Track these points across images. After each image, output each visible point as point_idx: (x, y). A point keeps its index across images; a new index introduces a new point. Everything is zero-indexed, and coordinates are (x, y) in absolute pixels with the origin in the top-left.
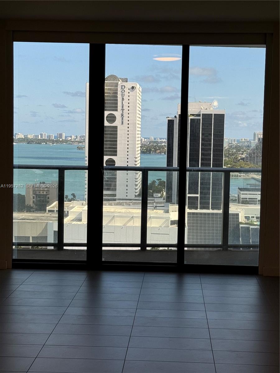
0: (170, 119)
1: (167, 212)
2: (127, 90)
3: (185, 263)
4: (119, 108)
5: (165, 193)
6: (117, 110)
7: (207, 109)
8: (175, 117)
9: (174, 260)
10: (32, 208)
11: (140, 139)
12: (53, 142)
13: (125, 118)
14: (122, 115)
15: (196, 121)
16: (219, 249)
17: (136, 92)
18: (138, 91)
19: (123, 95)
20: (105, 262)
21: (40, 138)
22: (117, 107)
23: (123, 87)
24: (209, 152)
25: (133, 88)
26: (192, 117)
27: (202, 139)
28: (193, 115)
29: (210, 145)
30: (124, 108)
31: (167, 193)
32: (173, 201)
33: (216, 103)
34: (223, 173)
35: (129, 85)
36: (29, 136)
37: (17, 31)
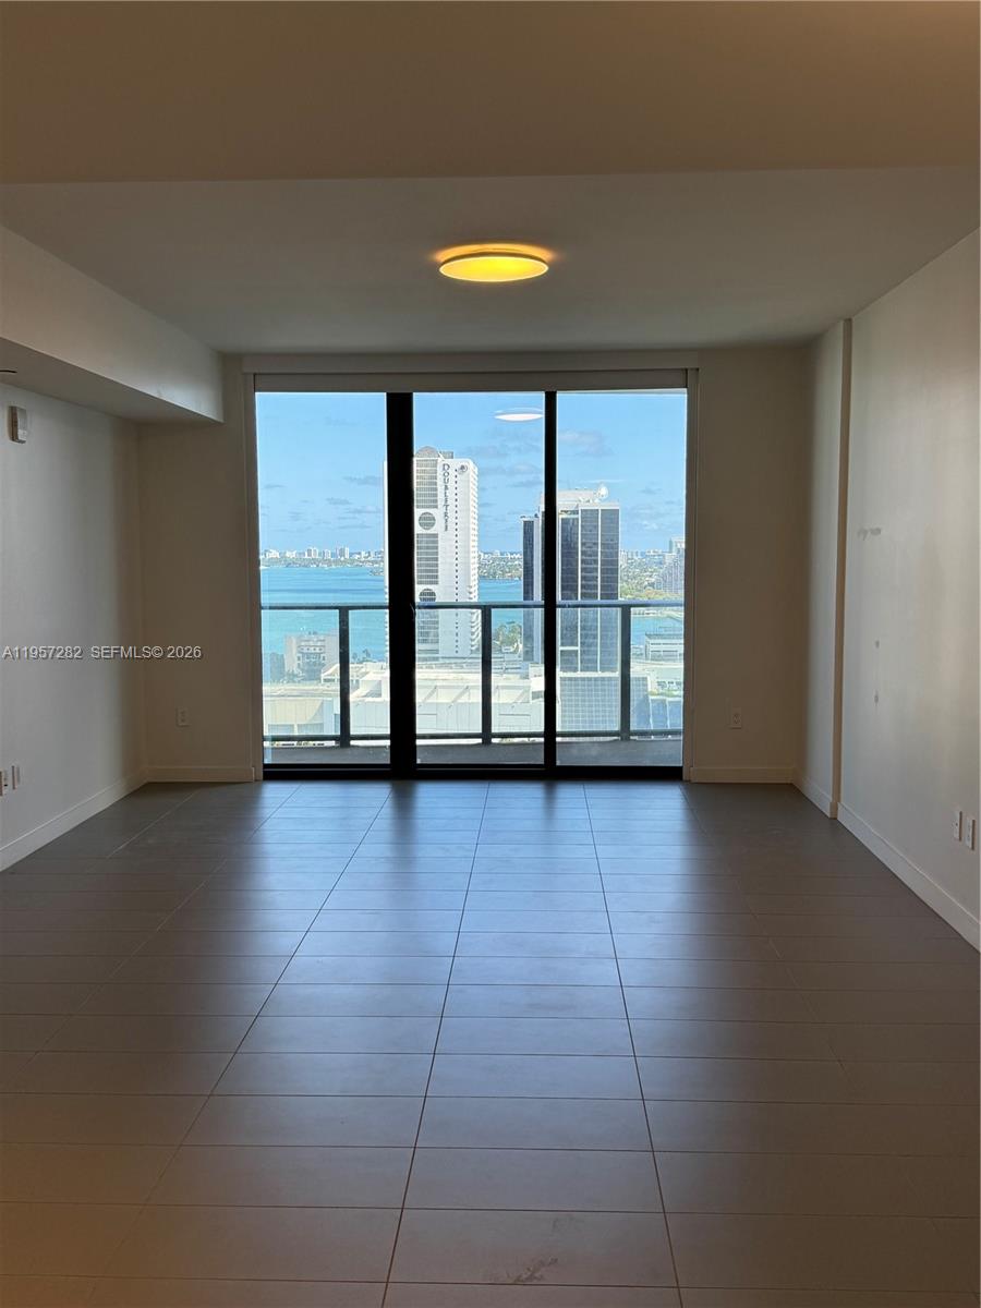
0: (527, 519)
1: (526, 677)
3: (558, 763)
4: (441, 503)
5: (521, 646)
7: (589, 501)
8: (536, 516)
9: (540, 759)
10: (297, 676)
11: (476, 555)
12: (329, 562)
13: (451, 520)
15: (571, 522)
17: (469, 474)
18: (471, 473)
19: (446, 482)
20: (422, 765)
21: (306, 557)
23: (446, 467)
24: (595, 574)
25: (463, 467)
26: (564, 516)
27: (582, 552)
28: (566, 512)
29: (596, 562)
30: (448, 503)
31: (525, 646)
32: (535, 660)
33: (604, 491)
34: (619, 609)
35: (455, 463)
36: (288, 554)
37: (260, 374)
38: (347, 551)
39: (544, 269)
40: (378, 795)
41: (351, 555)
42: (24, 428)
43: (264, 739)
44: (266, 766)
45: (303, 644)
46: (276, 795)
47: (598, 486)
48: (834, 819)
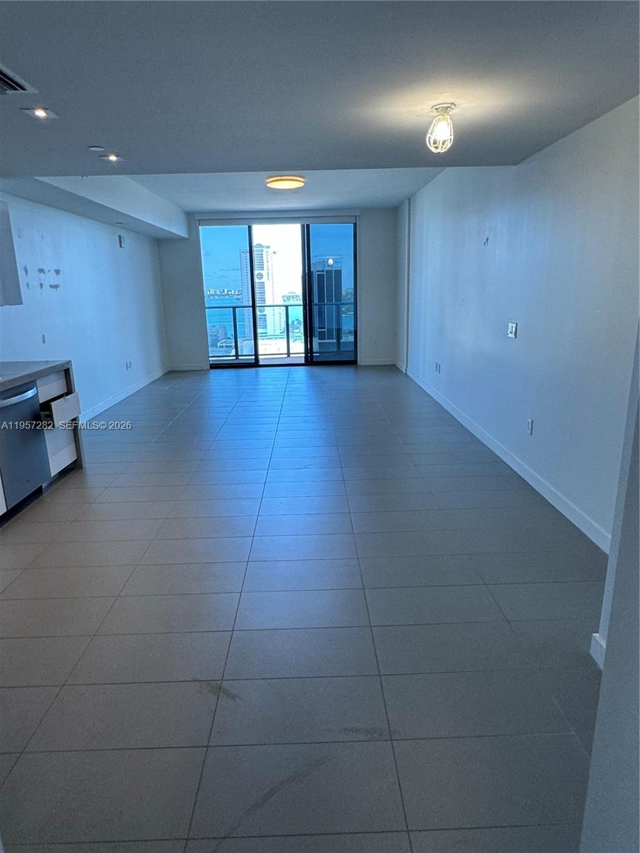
2: (270, 255)
4: (265, 268)
6: (263, 270)
13: (270, 276)
14: (268, 273)
16: (335, 353)
19: (267, 258)
22: (263, 267)
23: (267, 252)
30: (269, 268)
37: (203, 220)
39: (303, 184)
42: (124, 243)
43: (210, 357)
44: (211, 364)
48: (406, 373)
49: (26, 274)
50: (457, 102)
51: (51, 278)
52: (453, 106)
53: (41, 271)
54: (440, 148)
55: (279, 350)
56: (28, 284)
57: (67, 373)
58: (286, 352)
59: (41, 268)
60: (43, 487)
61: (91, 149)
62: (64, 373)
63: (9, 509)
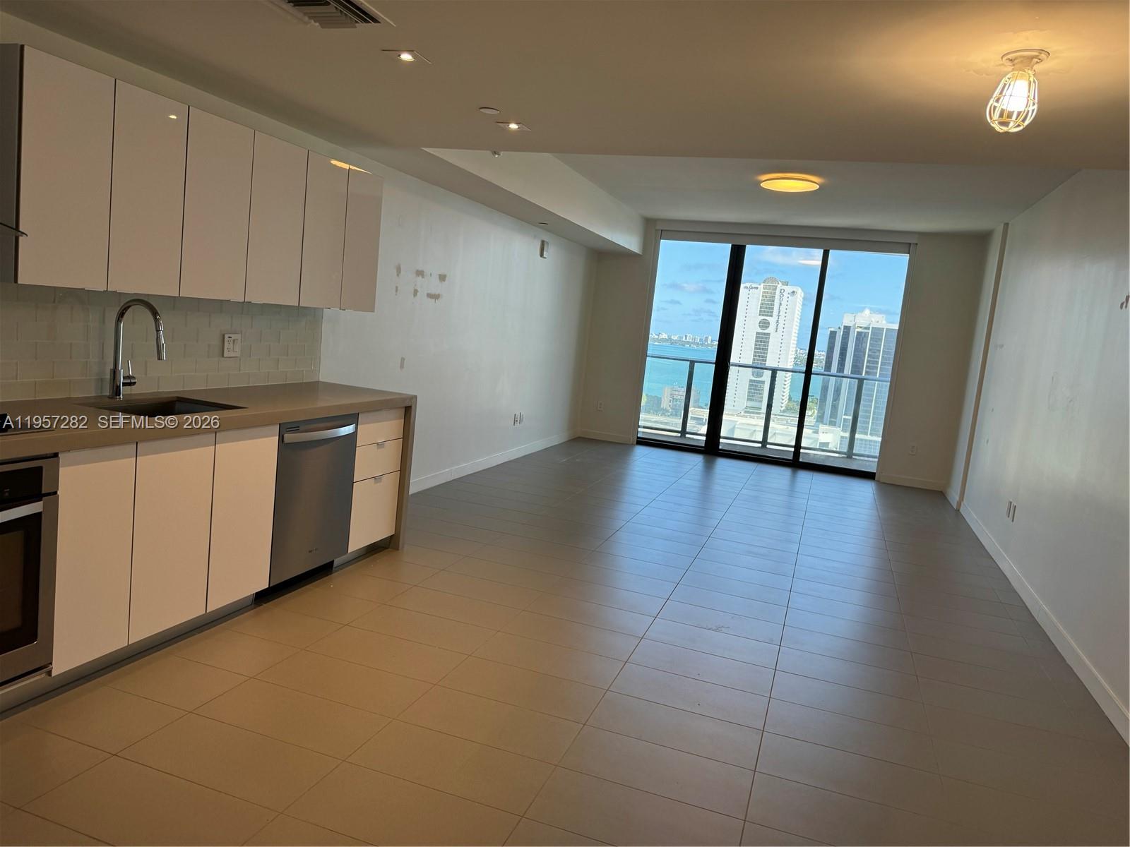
0: (832, 330)
1: (816, 432)
2: (786, 294)
3: (801, 460)
4: (775, 313)
5: (816, 412)
6: (771, 316)
7: (878, 322)
8: (839, 328)
9: (791, 457)
10: (667, 411)
11: (794, 349)
12: (697, 344)
13: (781, 325)
14: (777, 322)
15: (863, 335)
16: (843, 456)
17: (797, 297)
18: (799, 296)
19: (781, 299)
20: (721, 450)
21: (684, 340)
22: (772, 312)
23: (782, 291)
24: (875, 371)
25: (793, 292)
26: (860, 330)
27: (868, 355)
28: (861, 327)
29: (877, 363)
30: (780, 314)
31: (818, 412)
32: (825, 422)
33: (867, 312)
34: (857, 381)
35: (789, 289)
36: (672, 337)
37: (665, 230)
38: (710, 338)
39: (818, 187)
40: (697, 460)
41: (712, 341)
42: (547, 251)
43: (639, 427)
44: (638, 438)
45: (674, 392)
46: (641, 451)
47: (862, 310)
48: (958, 511)
49: (398, 275)
50: (1051, 46)
51: (434, 285)
52: (1043, 56)
53: (420, 273)
54: (1012, 124)
55: (752, 434)
56: (397, 287)
57: (407, 410)
58: (760, 439)
59: (420, 269)
60: (335, 564)
61: (482, 110)
62: (404, 410)
63: (271, 585)
